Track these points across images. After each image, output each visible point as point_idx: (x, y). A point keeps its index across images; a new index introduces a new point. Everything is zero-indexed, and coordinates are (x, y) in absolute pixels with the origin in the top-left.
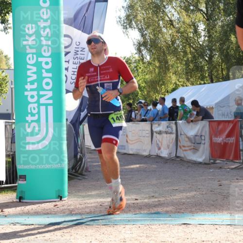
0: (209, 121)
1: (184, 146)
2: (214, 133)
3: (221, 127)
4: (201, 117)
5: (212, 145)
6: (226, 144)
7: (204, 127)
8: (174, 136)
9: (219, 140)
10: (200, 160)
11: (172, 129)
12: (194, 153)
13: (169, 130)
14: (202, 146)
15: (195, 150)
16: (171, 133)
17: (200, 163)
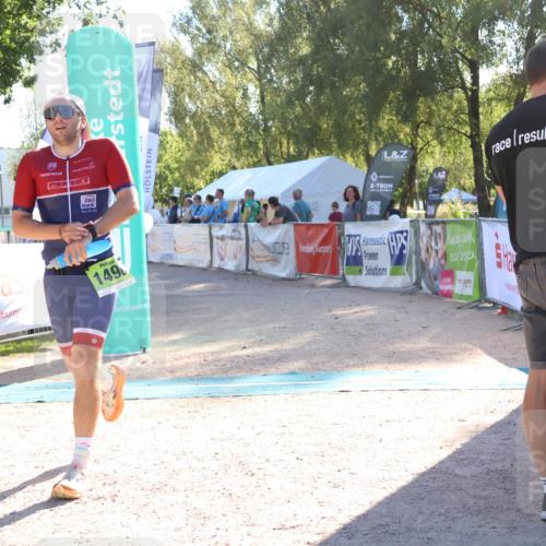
0: (295, 225)
1: (258, 257)
2: (301, 239)
3: (311, 232)
4: (281, 219)
5: (299, 255)
6: (318, 255)
7: (287, 232)
8: (243, 242)
9: (309, 249)
10: (283, 275)
11: (240, 233)
12: (274, 265)
13: (236, 234)
14: (284, 256)
15: (275, 261)
16: (239, 239)
17: (284, 279)
